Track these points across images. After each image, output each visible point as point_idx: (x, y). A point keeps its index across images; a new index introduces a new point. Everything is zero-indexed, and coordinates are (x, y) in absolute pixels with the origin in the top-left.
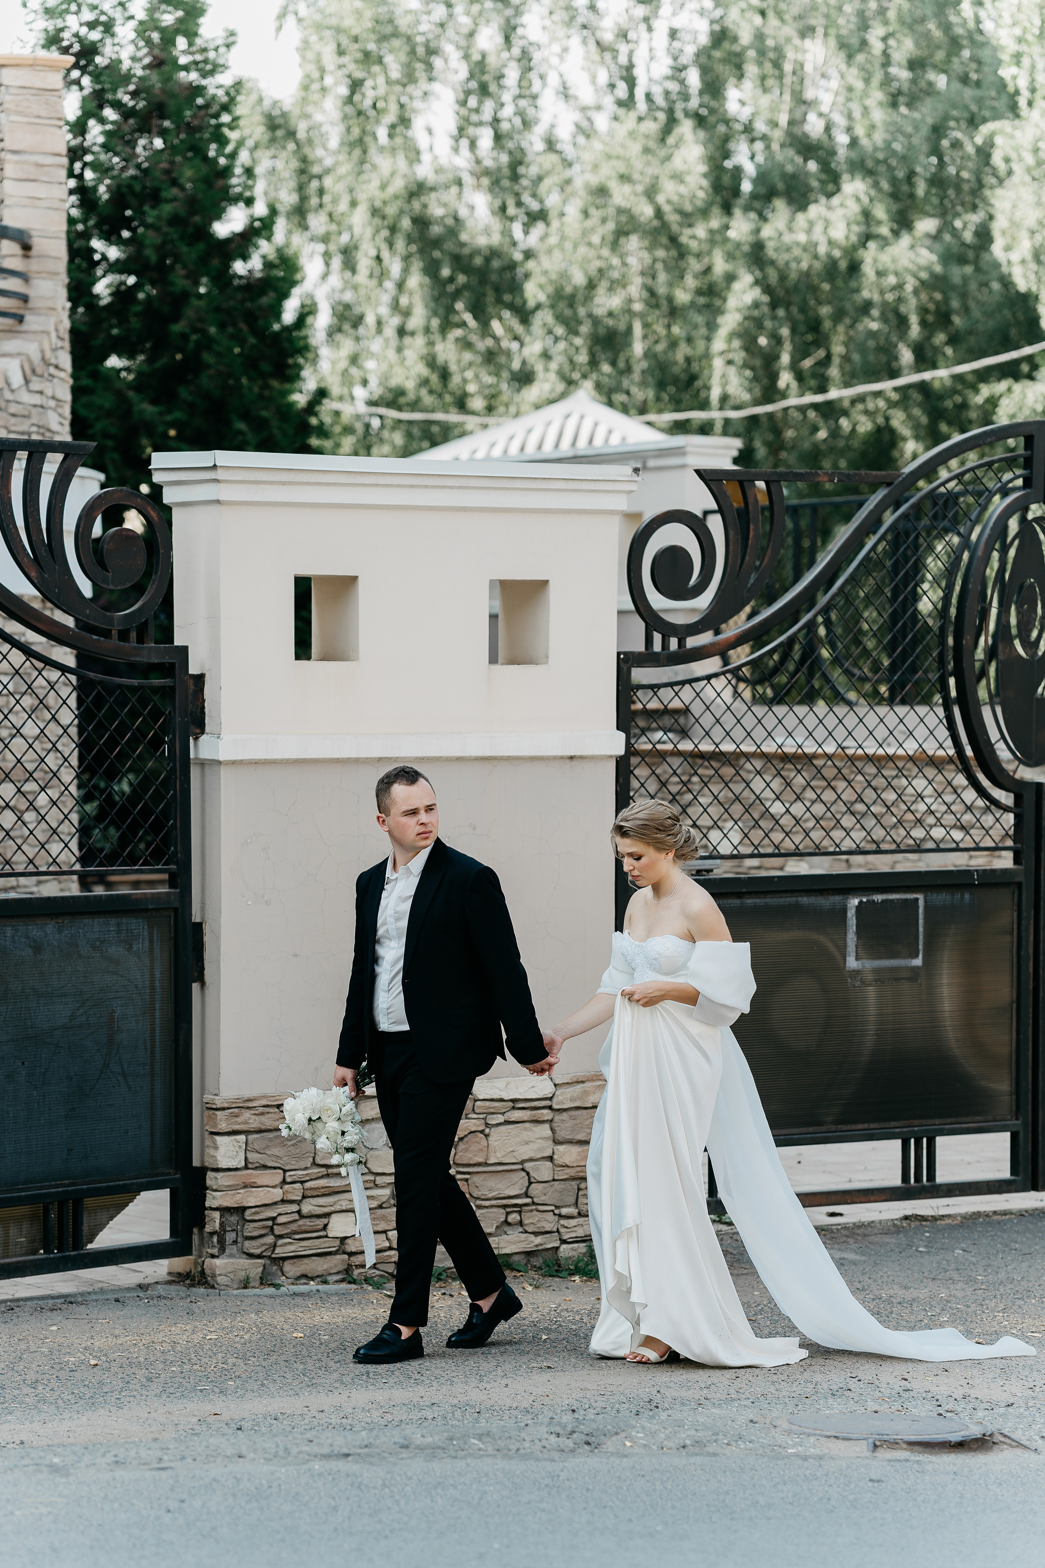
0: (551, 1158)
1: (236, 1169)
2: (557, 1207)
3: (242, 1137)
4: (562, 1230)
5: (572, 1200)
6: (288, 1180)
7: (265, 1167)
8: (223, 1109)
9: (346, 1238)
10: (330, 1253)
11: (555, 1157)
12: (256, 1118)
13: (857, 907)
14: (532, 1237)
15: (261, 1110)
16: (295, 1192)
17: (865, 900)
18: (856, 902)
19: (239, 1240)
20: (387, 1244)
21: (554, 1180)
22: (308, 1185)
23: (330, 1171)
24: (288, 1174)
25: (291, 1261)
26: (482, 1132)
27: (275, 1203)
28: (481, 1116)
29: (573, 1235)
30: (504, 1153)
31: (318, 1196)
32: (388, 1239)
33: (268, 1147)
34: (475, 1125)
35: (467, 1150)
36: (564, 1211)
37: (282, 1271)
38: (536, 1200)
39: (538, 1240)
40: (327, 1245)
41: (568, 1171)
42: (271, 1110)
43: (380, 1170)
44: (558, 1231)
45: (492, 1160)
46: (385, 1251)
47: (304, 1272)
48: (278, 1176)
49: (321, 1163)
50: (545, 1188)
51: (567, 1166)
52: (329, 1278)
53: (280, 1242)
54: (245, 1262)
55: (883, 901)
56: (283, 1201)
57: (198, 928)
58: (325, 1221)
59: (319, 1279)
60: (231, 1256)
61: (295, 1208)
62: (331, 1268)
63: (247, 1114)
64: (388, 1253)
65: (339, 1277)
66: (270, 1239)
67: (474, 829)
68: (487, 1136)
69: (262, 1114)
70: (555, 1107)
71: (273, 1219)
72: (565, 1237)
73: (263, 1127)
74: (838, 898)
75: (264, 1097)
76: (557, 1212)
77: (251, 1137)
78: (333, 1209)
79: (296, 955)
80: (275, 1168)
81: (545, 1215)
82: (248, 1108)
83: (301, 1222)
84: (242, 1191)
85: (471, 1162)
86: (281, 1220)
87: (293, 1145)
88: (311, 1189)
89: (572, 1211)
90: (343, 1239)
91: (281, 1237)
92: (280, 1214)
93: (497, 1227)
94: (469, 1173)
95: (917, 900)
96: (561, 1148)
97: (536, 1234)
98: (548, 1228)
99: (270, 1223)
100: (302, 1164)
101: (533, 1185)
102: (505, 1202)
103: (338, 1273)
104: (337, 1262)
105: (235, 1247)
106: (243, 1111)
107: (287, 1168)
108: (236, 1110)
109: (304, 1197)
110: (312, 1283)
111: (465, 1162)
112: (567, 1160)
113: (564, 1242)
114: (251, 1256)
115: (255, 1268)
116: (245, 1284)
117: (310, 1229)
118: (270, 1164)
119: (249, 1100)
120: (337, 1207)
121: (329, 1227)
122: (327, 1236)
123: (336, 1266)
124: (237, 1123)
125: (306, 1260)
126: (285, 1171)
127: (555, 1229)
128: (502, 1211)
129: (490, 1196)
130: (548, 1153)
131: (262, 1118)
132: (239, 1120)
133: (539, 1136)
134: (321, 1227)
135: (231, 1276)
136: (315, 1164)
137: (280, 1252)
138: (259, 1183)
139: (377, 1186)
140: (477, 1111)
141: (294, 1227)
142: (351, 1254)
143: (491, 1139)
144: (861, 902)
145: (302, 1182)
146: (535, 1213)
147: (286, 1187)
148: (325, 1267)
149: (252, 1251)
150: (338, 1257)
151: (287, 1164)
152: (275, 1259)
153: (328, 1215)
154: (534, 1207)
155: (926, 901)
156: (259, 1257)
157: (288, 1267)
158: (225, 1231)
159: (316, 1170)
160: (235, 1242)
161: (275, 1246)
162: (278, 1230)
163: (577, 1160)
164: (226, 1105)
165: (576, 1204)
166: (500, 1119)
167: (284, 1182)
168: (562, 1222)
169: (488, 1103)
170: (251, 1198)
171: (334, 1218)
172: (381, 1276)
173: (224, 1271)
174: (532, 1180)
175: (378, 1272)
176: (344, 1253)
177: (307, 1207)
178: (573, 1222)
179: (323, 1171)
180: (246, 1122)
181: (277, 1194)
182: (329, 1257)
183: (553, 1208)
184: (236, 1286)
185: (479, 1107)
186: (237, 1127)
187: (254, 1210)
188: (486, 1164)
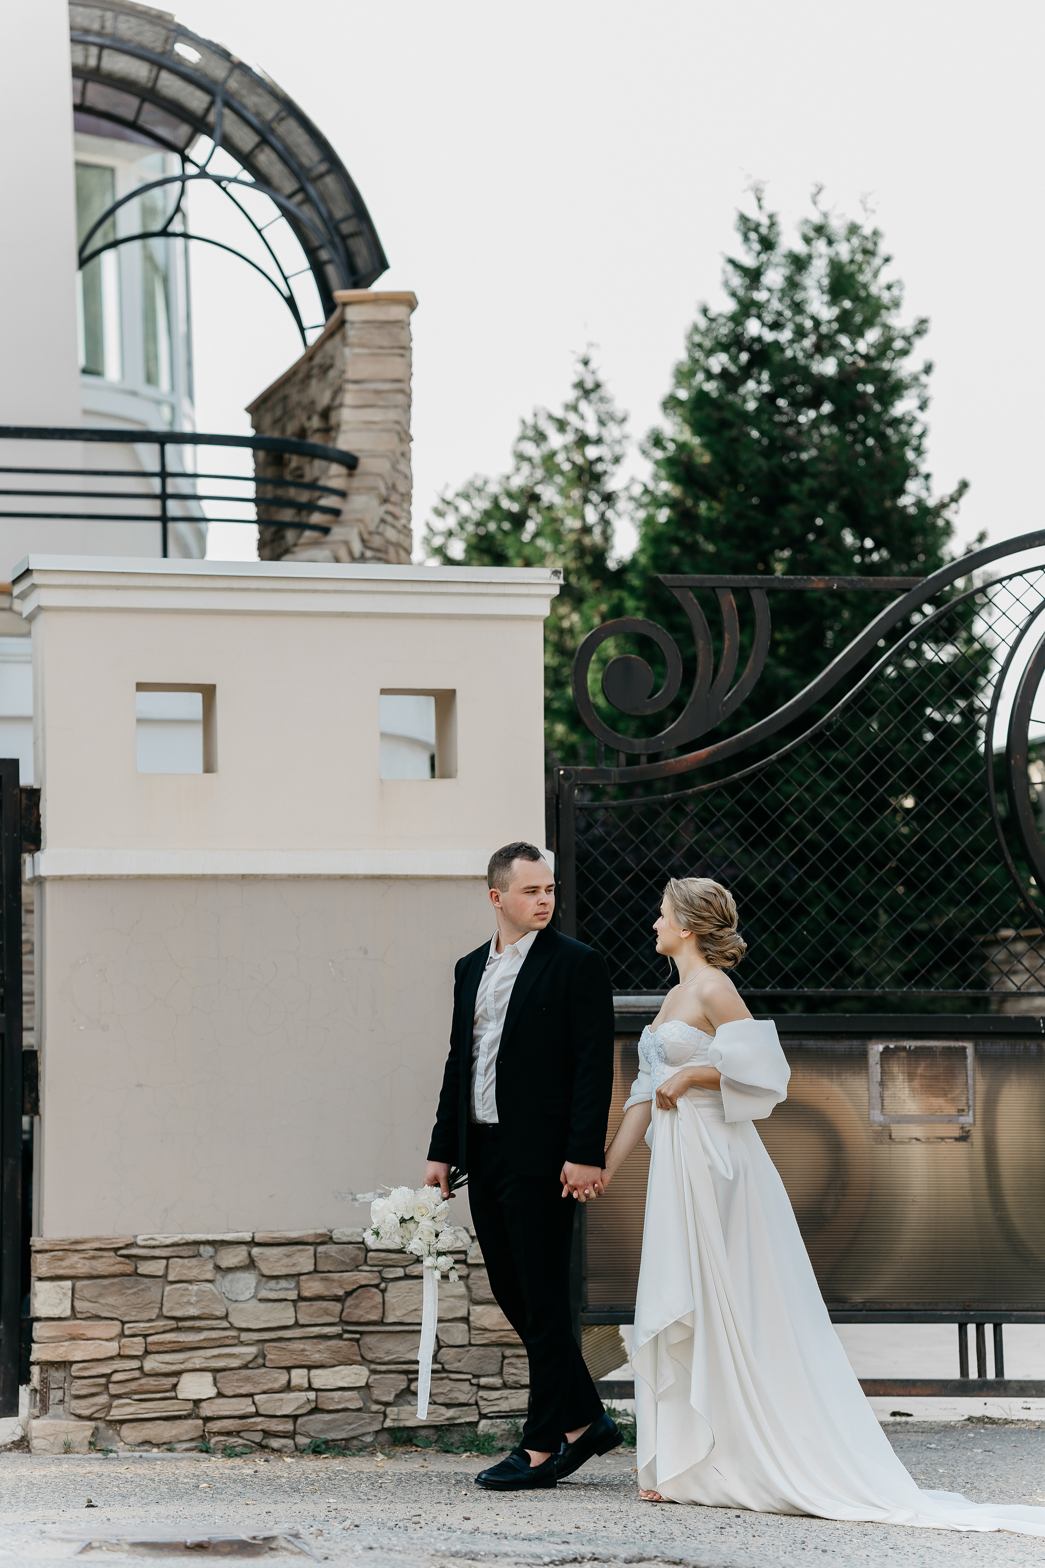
0: (466, 1320)
1: (60, 1319)
2: (475, 1376)
3: (69, 1283)
4: (481, 1403)
5: (495, 1368)
6: (127, 1332)
7: (98, 1318)
8: (46, 1251)
9: (201, 1400)
10: (179, 1417)
11: (471, 1318)
12: (87, 1262)
13: (882, 1054)
14: (443, 1410)
15: (92, 1253)
16: (136, 1346)
17: (892, 1046)
18: (881, 1047)
19: (66, 1399)
20: (253, 1409)
21: (470, 1345)
22: (150, 1339)
23: (181, 1324)
24: (127, 1326)
25: (131, 1425)
26: (377, 1286)
27: (112, 1358)
28: (375, 1269)
29: (495, 1409)
30: (405, 1312)
31: (166, 1352)
32: (254, 1403)
33: (101, 1295)
34: (365, 1278)
35: (356, 1306)
36: (483, 1381)
37: (119, 1435)
38: (446, 1367)
39: (451, 1413)
40: (176, 1408)
41: (488, 1335)
42: (105, 1254)
43: (244, 1325)
44: (477, 1404)
45: (390, 1319)
46: (252, 1417)
47: (147, 1438)
48: (114, 1329)
49: (169, 1314)
50: (458, 1354)
51: (486, 1330)
52: (178, 1446)
53: (116, 1402)
54: (73, 1423)
55: (916, 1048)
56: (120, 1356)
57: (31, 1058)
58: (174, 1380)
59: (165, 1447)
60: (56, 1417)
61: (135, 1364)
62: (181, 1434)
63: (75, 1258)
64: (253, 1420)
65: (193, 1444)
66: (103, 1399)
67: (366, 952)
68: (383, 1291)
69: (93, 1258)
70: (470, 1261)
71: (108, 1376)
72: (484, 1412)
73: (95, 1273)
74: (856, 1043)
75: (97, 1239)
76: (474, 1381)
77: (79, 1284)
78: (182, 1367)
79: (140, 1085)
80: (112, 1319)
81: (458, 1384)
82: (76, 1251)
83: (143, 1381)
84: (66, 1343)
85: (362, 1320)
86: (116, 1377)
87: (134, 1294)
88: (154, 1343)
89: (496, 1381)
90: (197, 1402)
91: (118, 1396)
92: (116, 1371)
93: (397, 1396)
94: (361, 1333)
95: (965, 1048)
96: (479, 1309)
97: (448, 1406)
98: (463, 1398)
99: (103, 1381)
100: (145, 1316)
101: (443, 1350)
102: (405, 1367)
103: (192, 1440)
104: (190, 1427)
105: (61, 1407)
106: (70, 1254)
107: (125, 1319)
108: (60, 1253)
109: (147, 1352)
110: (155, 1450)
111: (354, 1320)
112: (486, 1323)
113: (483, 1416)
114: (80, 1417)
115: (83, 1431)
116: (68, 1449)
117: (153, 1388)
118: (104, 1315)
119: (77, 1242)
120: (189, 1365)
121: (178, 1387)
122: (176, 1398)
123: (187, 1432)
124: (60, 1267)
125: (149, 1425)
126: (123, 1323)
127: (472, 1401)
128: (403, 1377)
129: (387, 1359)
130: (462, 1313)
131: (94, 1263)
132: (64, 1264)
133: (450, 1293)
134: (169, 1387)
135: (52, 1439)
136: (161, 1316)
137: (116, 1413)
138: (89, 1335)
139: (242, 1344)
140: (370, 1263)
141: (133, 1386)
142: (207, 1419)
143: (387, 1295)
144: (887, 1049)
145: (145, 1336)
146: (447, 1381)
147: (124, 1340)
148: (174, 1432)
149: (78, 1412)
150: (190, 1421)
151: (126, 1315)
152: (111, 1422)
153: (178, 1374)
154: (444, 1375)
155: (976, 1051)
156: (90, 1418)
157: (126, 1431)
158: (49, 1389)
159: (161, 1323)
160: (62, 1401)
161: (110, 1407)
162: (114, 1389)
163: (498, 1323)
164: (47, 1247)
165: (500, 1373)
166: (400, 1272)
167: (122, 1335)
168: (481, 1393)
169: (383, 1255)
170: (78, 1352)
171: (186, 1378)
172: (245, 1446)
173: (42, 1434)
174: (442, 1344)
175: (241, 1441)
176: (198, 1417)
177: (150, 1364)
178: (495, 1394)
179: (172, 1324)
180: (72, 1267)
181: (112, 1348)
182: (178, 1422)
183: (470, 1377)
184: (56, 1450)
185: (372, 1258)
186: (61, 1272)
187: (81, 1365)
188: (381, 1323)
